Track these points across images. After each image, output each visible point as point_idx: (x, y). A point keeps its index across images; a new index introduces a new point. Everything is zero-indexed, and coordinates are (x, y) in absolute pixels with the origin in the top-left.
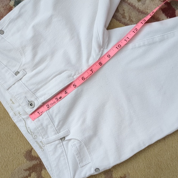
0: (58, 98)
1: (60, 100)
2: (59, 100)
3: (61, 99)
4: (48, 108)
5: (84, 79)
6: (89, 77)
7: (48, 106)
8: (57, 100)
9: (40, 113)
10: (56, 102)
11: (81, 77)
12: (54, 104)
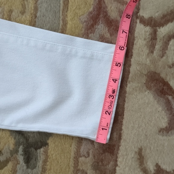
0: (112, 94)
1: (115, 94)
2: (114, 96)
3: (115, 92)
4: (110, 114)
5: (123, 49)
6: (126, 41)
7: (107, 113)
8: (112, 97)
9: (106, 128)
10: (112, 100)
11: (118, 48)
12: (113, 105)
